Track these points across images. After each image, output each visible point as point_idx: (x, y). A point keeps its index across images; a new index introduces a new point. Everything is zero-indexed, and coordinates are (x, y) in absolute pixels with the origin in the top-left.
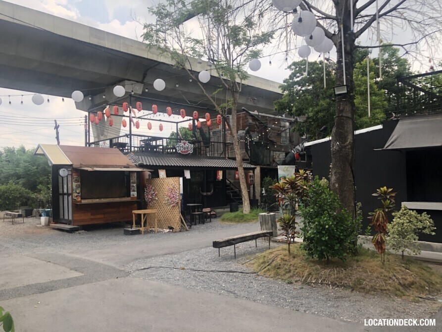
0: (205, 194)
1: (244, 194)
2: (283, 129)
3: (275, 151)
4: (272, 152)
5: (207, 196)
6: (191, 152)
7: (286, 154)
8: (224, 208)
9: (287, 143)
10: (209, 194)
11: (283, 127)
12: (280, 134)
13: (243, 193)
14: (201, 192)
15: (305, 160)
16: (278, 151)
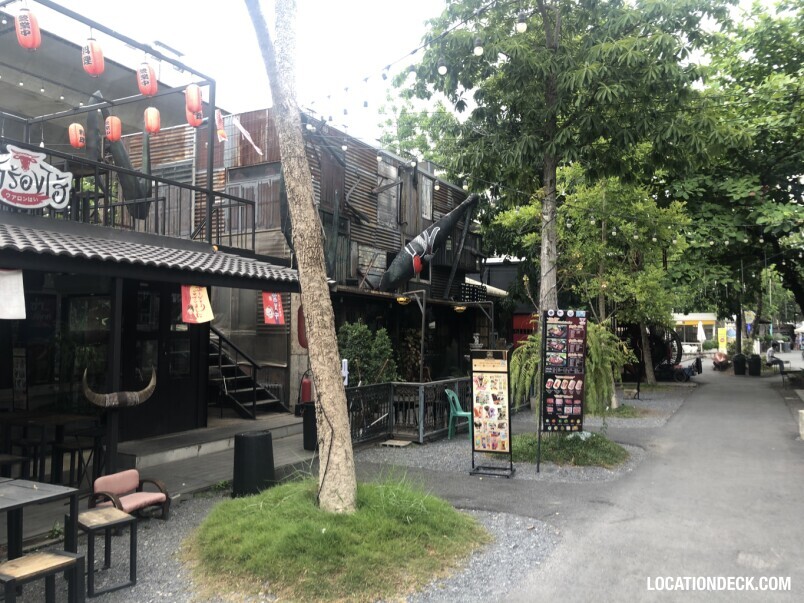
0: (111, 399)
1: (328, 408)
2: (384, 184)
3: (363, 244)
4: (354, 246)
5: (123, 409)
6: (60, 202)
7: (391, 257)
8: (199, 441)
9: (391, 225)
10: (134, 397)
11: (384, 178)
12: (376, 195)
13: (326, 401)
14: (88, 392)
15: (428, 279)
16: (371, 246)
